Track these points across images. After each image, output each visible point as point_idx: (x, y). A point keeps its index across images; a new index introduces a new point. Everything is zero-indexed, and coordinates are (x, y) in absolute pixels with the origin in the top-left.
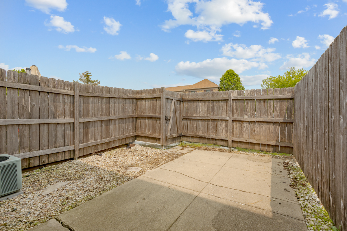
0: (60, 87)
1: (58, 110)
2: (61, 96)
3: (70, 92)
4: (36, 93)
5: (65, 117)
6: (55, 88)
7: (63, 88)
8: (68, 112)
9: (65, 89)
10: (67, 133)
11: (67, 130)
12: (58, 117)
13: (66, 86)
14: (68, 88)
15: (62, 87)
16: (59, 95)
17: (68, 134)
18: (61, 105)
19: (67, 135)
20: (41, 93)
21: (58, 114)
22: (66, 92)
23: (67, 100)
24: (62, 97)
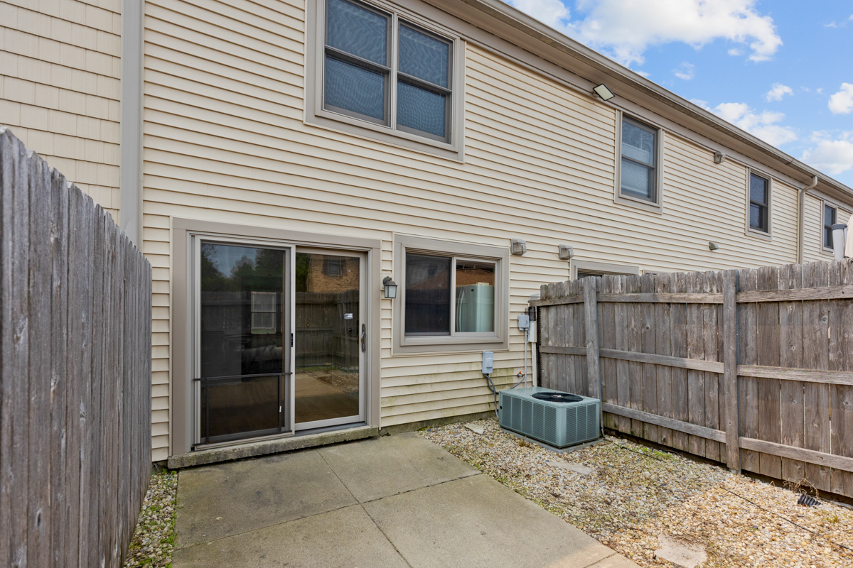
0: (692, 288)
1: (689, 340)
2: (694, 309)
3: (711, 297)
4: (649, 306)
5: (706, 358)
6: (681, 291)
7: (698, 288)
8: (711, 346)
9: (704, 292)
10: (709, 396)
11: (711, 389)
12: (690, 355)
13: (706, 283)
14: (710, 287)
15: (696, 286)
16: (691, 308)
17: (712, 400)
18: (695, 329)
19: (710, 401)
20: (657, 306)
21: (689, 350)
22: (702, 298)
23: (710, 316)
24: (696, 311)
